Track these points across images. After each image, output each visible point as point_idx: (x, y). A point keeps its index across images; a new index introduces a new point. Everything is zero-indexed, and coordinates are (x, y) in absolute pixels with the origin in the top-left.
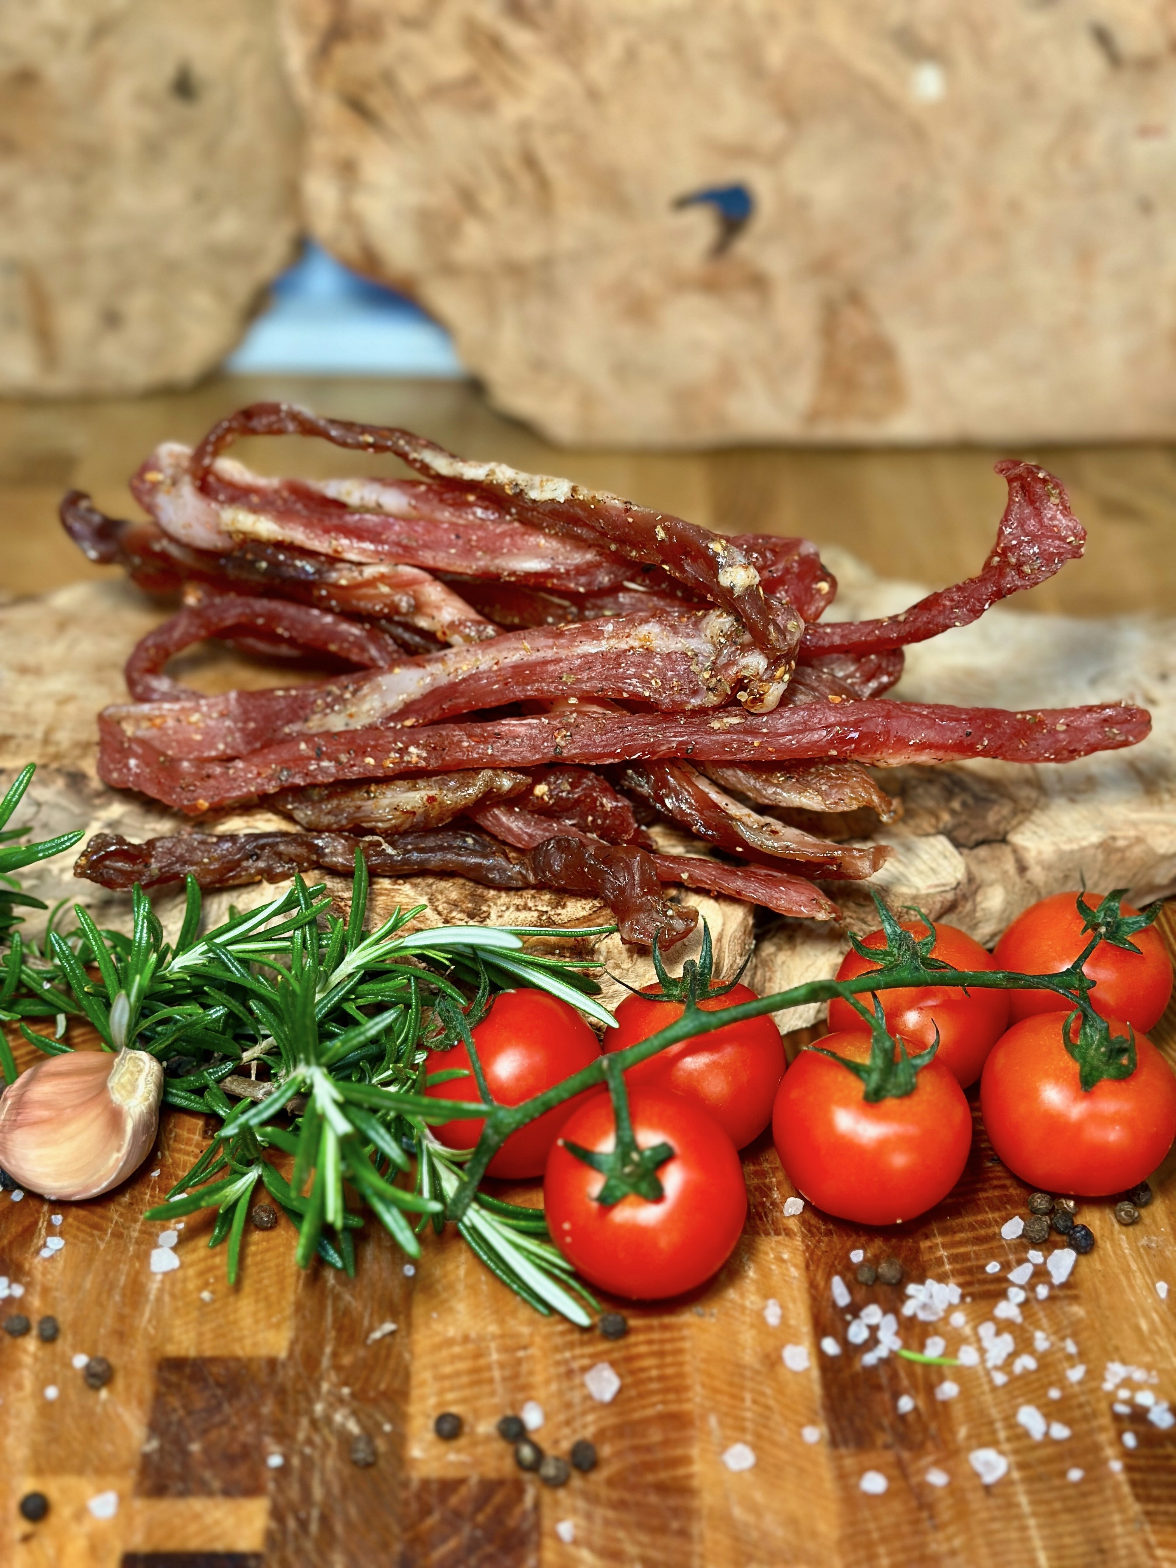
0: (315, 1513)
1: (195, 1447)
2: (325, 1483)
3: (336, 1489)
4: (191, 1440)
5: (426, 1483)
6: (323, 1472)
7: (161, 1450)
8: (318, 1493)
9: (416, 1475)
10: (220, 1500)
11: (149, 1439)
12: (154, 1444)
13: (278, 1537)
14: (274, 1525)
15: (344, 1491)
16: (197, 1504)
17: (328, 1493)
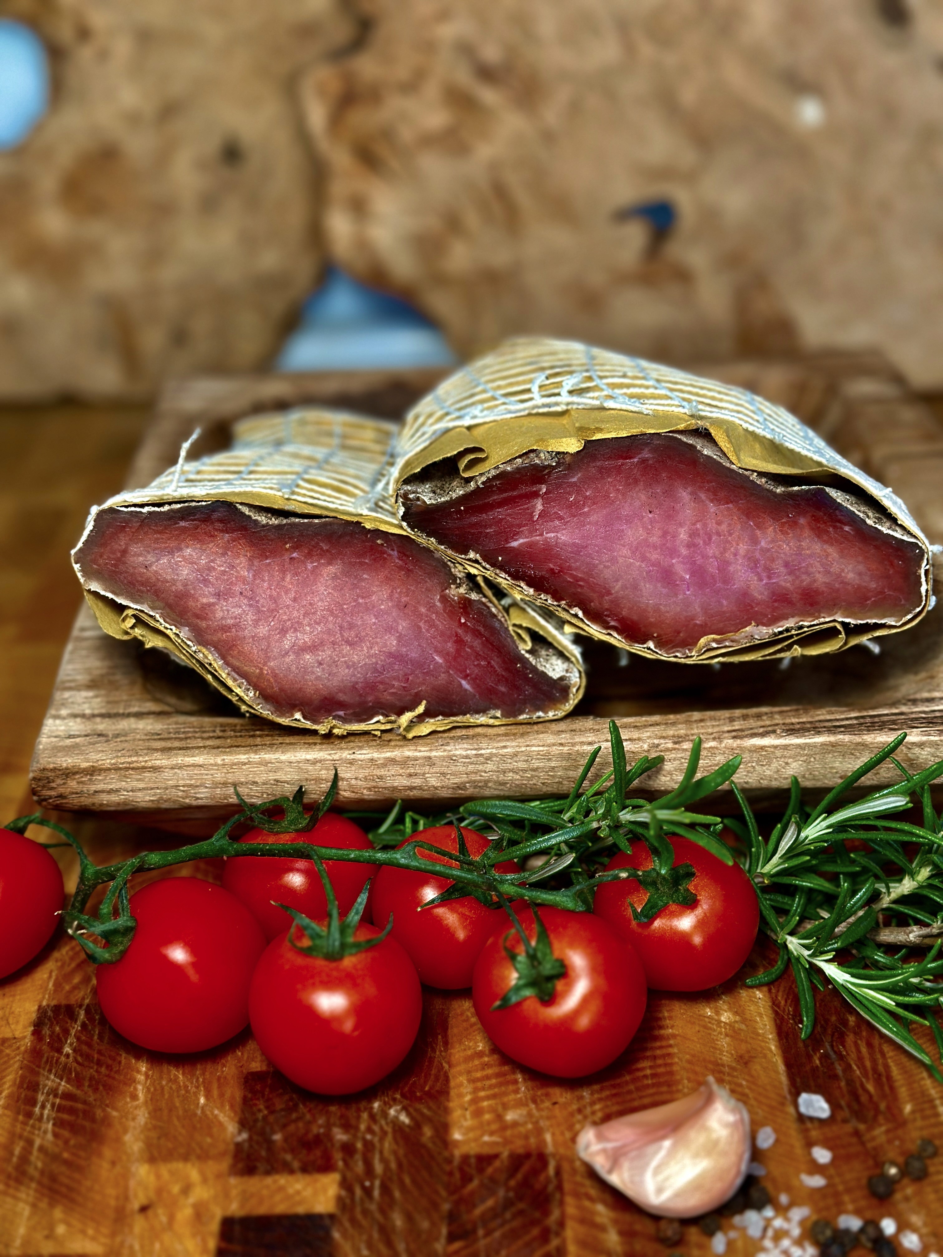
0: (377, 1183)
1: (277, 1137)
2: (383, 1160)
3: (393, 1165)
4: (274, 1132)
5: (465, 1158)
6: (381, 1152)
7: (250, 1139)
8: (378, 1168)
9: (457, 1153)
10: (299, 1176)
11: (240, 1132)
12: (245, 1136)
13: (348, 1201)
14: (343, 1193)
15: (400, 1165)
16: (282, 1180)
17: (387, 1168)
